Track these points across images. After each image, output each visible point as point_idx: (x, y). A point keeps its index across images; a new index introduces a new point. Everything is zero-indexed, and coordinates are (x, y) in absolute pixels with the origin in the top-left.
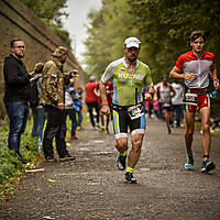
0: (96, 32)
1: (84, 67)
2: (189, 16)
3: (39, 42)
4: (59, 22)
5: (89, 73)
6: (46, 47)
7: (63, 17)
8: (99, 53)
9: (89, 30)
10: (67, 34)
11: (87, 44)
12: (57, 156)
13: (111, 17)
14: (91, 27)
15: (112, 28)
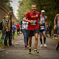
0: (21, 7)
1: (17, 18)
2: (50, 2)
3: (3, 10)
4: (9, 4)
5: (18, 20)
6: (5, 12)
7: (11, 2)
8: (21, 14)
9: (19, 7)
10: (12, 8)
11: (18, 11)
12: (8, 45)
13: (25, 2)
14: (19, 5)
15: (26, 6)
